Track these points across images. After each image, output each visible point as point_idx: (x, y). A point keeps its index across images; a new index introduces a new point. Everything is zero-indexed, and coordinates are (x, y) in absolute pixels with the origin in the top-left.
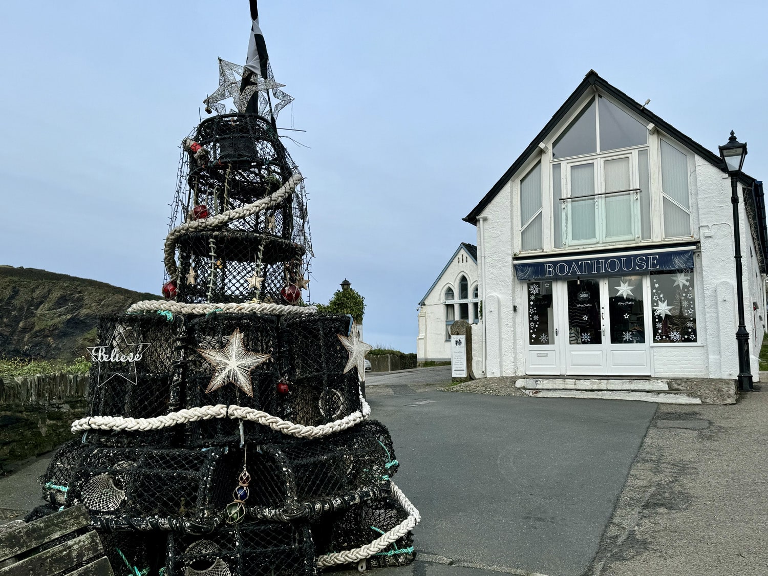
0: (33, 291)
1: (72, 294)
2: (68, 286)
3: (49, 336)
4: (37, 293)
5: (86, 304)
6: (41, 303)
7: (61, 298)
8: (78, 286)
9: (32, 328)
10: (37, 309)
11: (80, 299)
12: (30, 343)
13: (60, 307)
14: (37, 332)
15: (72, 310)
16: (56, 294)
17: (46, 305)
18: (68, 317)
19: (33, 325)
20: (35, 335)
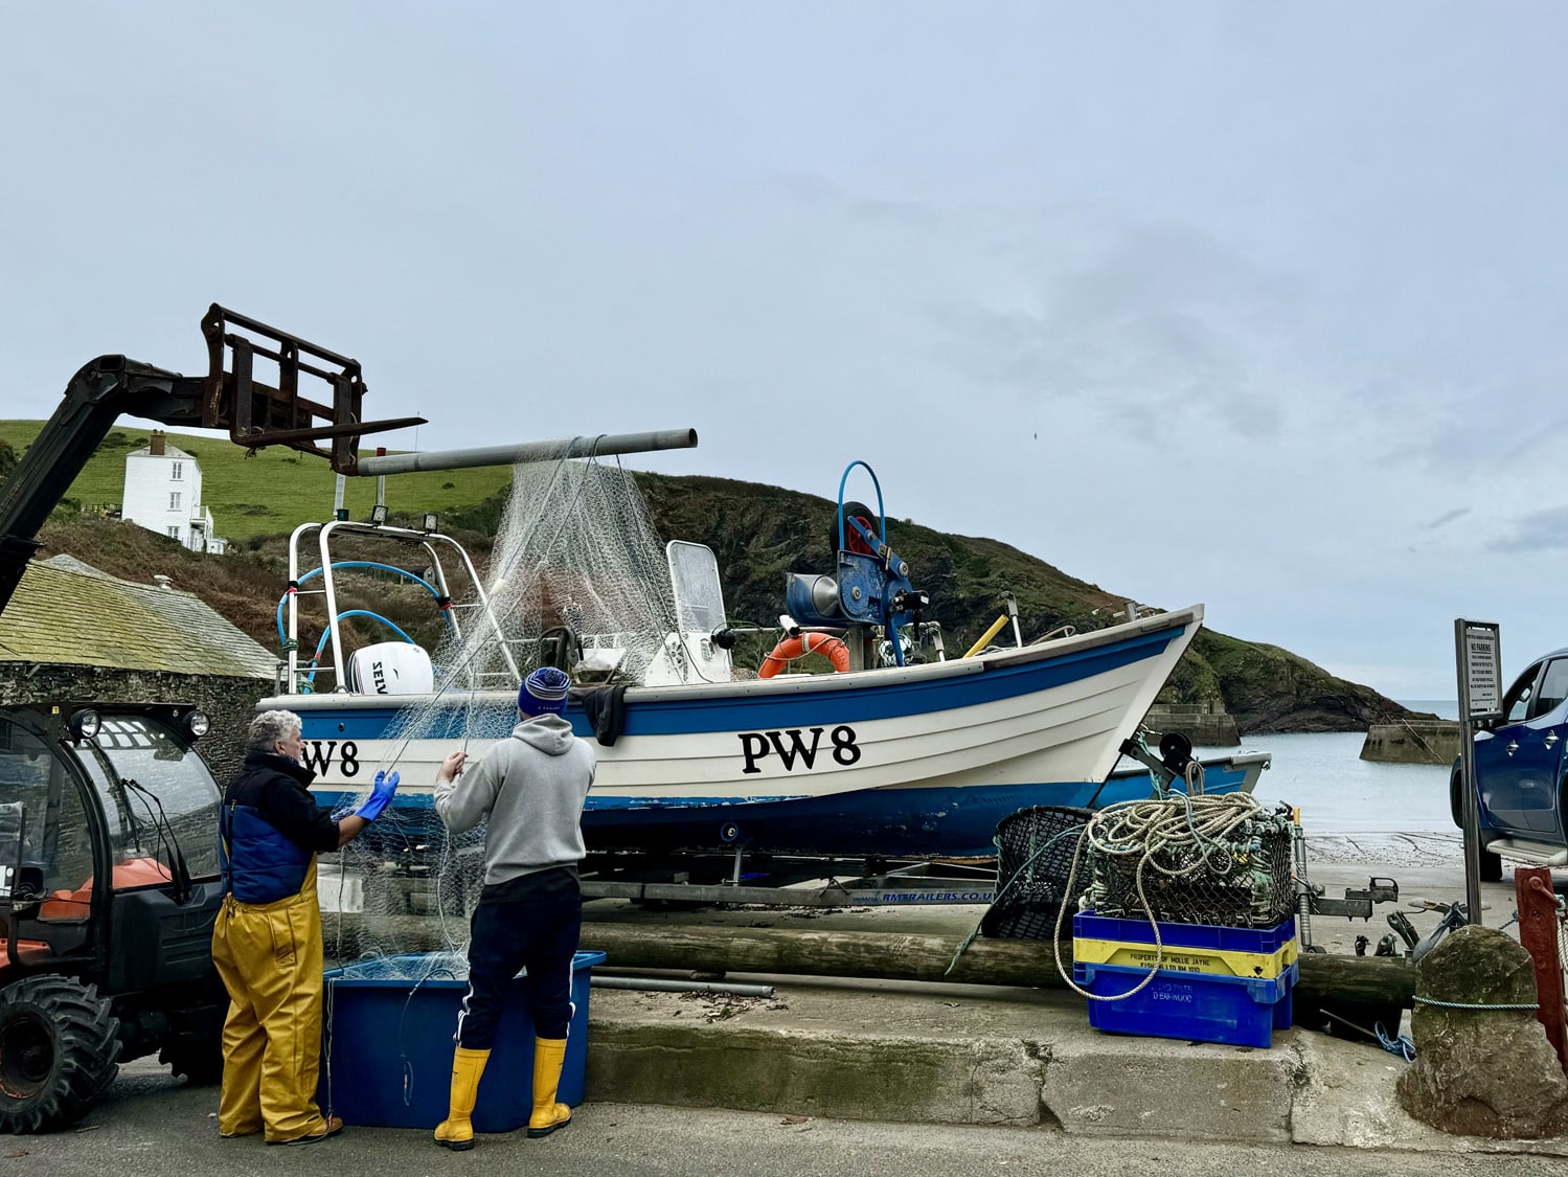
0: (743, 515)
1: (795, 519)
2: (789, 507)
3: (769, 591)
4: (747, 521)
5: (813, 537)
6: (753, 534)
7: (782, 526)
8: (803, 505)
9: (745, 578)
10: (747, 544)
11: (805, 529)
12: (744, 601)
13: (780, 542)
14: (754, 582)
15: (796, 547)
16: (774, 518)
17: (762, 538)
18: (793, 559)
19: (747, 570)
20: (753, 588)
